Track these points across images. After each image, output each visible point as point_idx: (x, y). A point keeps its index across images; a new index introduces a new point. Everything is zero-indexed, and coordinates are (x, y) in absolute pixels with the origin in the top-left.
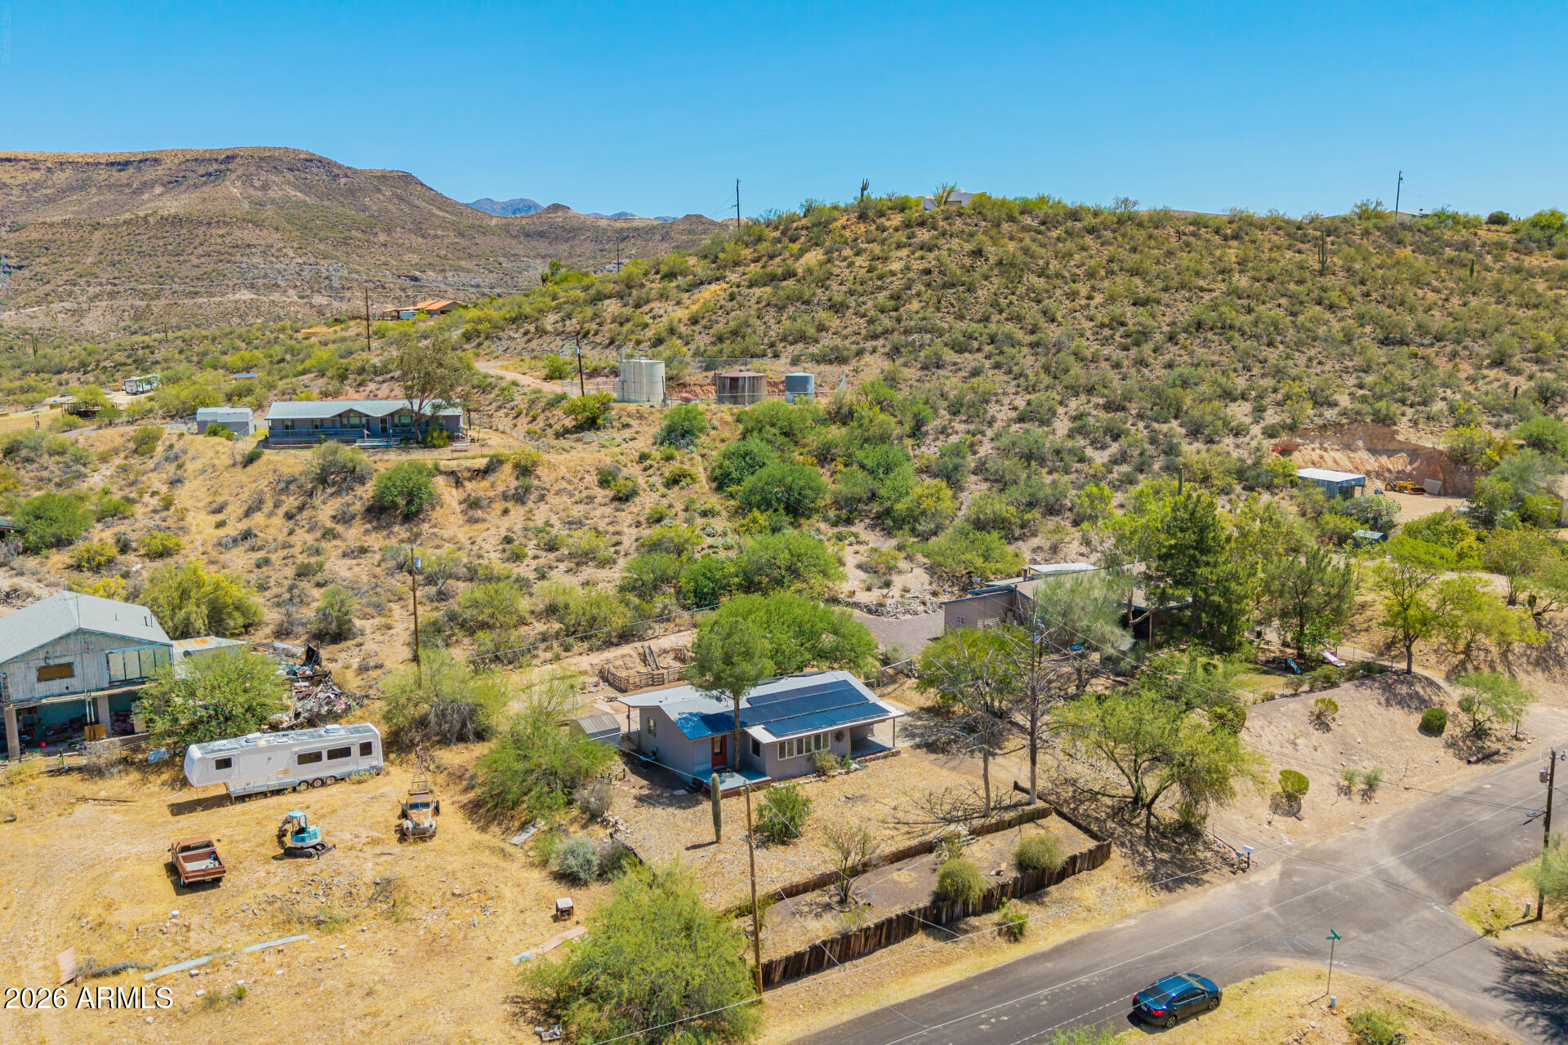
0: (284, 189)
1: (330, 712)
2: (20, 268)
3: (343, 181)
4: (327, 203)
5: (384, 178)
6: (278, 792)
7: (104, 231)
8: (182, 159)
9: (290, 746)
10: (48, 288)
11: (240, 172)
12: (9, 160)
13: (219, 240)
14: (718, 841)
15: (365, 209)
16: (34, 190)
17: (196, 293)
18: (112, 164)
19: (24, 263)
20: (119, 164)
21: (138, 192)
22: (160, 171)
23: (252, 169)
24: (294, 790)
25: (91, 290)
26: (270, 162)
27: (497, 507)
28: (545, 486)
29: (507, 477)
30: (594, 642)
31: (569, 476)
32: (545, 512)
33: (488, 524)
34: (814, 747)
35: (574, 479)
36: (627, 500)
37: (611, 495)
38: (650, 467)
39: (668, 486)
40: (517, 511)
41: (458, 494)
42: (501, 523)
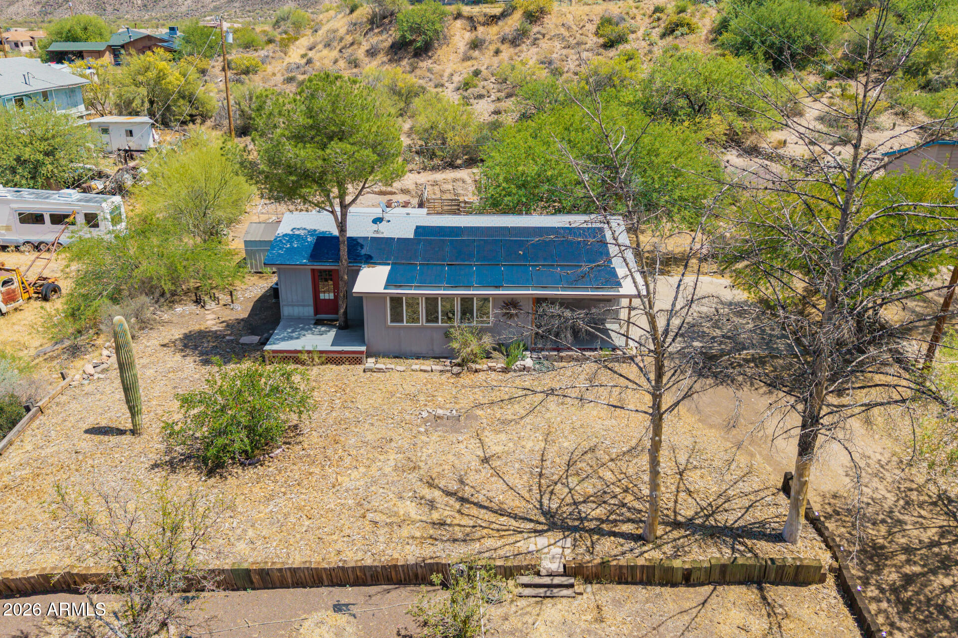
9: (8, 202)
24: (17, 248)
27: (493, 48)
28: (544, 31)
29: (514, 22)
30: (437, 161)
31: (571, 23)
32: (530, 55)
33: (474, 62)
34: (458, 314)
35: (575, 28)
36: (612, 46)
37: (601, 41)
38: (659, 19)
39: (663, 36)
40: (507, 51)
41: (468, 36)
42: (484, 60)
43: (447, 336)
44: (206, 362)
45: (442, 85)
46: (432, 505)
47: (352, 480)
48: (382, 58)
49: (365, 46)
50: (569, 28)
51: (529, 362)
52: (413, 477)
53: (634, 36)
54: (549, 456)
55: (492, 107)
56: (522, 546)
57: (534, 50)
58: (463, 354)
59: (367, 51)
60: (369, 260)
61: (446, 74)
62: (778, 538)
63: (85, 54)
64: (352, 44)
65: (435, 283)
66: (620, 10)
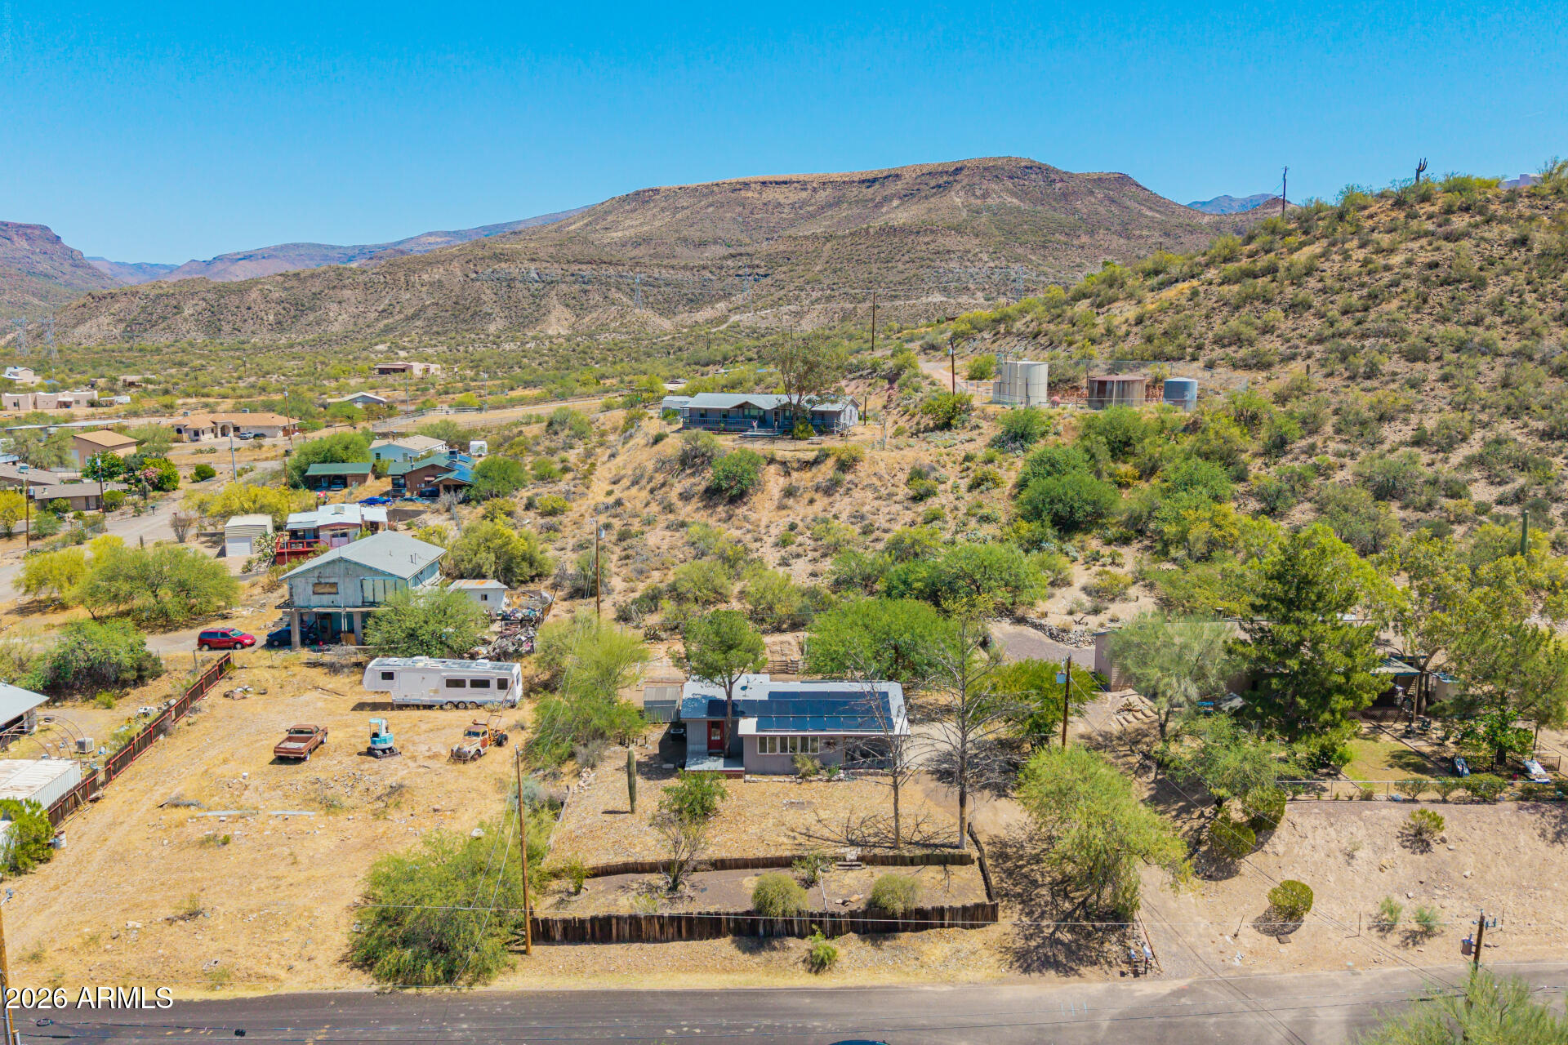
0: (1003, 197)
1: (516, 651)
2: (766, 276)
3: (1058, 185)
4: (1039, 208)
5: (1100, 181)
6: (430, 707)
7: (834, 242)
8: (919, 173)
9: (440, 671)
10: (782, 293)
11: (965, 182)
12: (785, 183)
13: (924, 248)
14: (633, 811)
15: (1075, 211)
16: (801, 208)
17: (896, 297)
18: (863, 181)
19: (770, 272)
20: (869, 181)
21: (879, 206)
22: (900, 185)
23: (976, 179)
24: (441, 707)
25: (814, 294)
26: (992, 171)
27: (807, 496)
28: (856, 481)
29: (827, 470)
30: (766, 626)
31: (883, 472)
32: (843, 505)
33: (789, 512)
34: (799, 748)
35: (886, 476)
36: (921, 499)
37: (911, 493)
38: (968, 469)
39: (971, 489)
40: (822, 501)
41: (782, 482)
42: (800, 511)
43: (793, 760)
44: (649, 779)
45: (761, 540)
46: (794, 838)
47: (753, 829)
48: (695, 503)
49: (678, 488)
50: (880, 478)
51: (842, 775)
52: (784, 828)
53: (942, 487)
54: (852, 819)
55: (810, 568)
56: (838, 850)
57: (847, 500)
58: (804, 770)
59: (681, 494)
60: (743, 714)
61: (763, 524)
62: (957, 847)
63: (349, 480)
64: (663, 485)
65: (786, 727)
66: (931, 458)
